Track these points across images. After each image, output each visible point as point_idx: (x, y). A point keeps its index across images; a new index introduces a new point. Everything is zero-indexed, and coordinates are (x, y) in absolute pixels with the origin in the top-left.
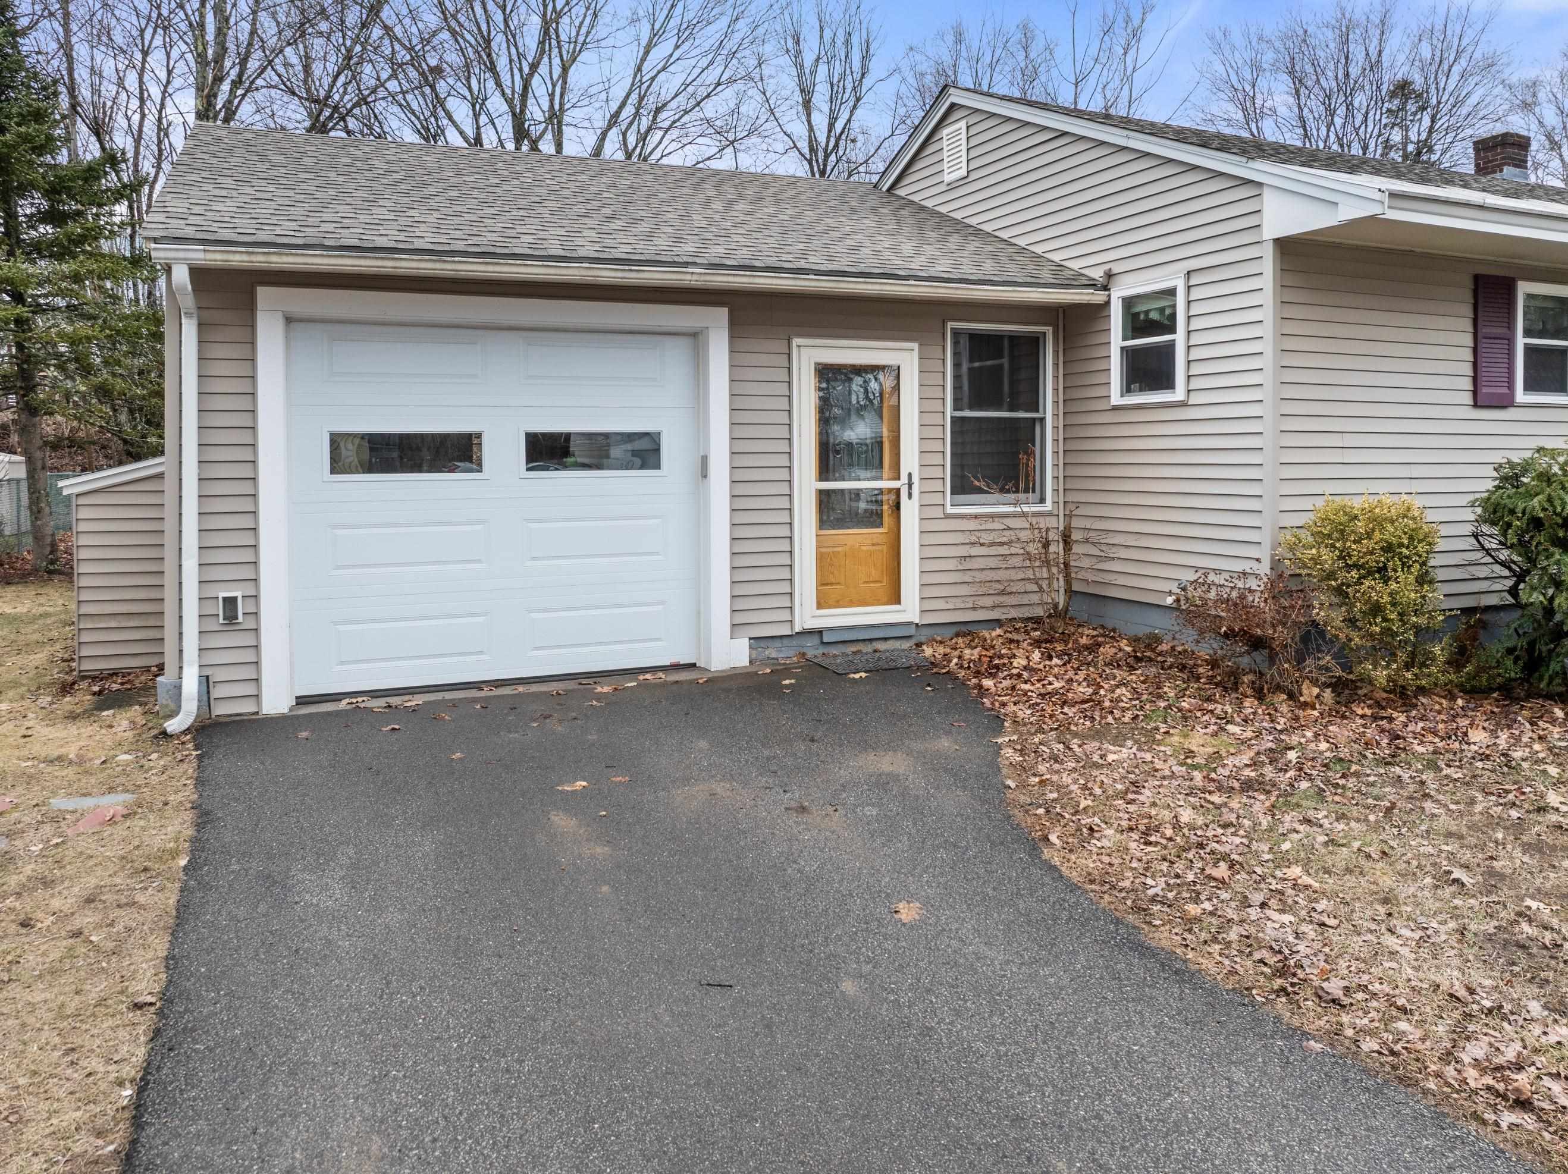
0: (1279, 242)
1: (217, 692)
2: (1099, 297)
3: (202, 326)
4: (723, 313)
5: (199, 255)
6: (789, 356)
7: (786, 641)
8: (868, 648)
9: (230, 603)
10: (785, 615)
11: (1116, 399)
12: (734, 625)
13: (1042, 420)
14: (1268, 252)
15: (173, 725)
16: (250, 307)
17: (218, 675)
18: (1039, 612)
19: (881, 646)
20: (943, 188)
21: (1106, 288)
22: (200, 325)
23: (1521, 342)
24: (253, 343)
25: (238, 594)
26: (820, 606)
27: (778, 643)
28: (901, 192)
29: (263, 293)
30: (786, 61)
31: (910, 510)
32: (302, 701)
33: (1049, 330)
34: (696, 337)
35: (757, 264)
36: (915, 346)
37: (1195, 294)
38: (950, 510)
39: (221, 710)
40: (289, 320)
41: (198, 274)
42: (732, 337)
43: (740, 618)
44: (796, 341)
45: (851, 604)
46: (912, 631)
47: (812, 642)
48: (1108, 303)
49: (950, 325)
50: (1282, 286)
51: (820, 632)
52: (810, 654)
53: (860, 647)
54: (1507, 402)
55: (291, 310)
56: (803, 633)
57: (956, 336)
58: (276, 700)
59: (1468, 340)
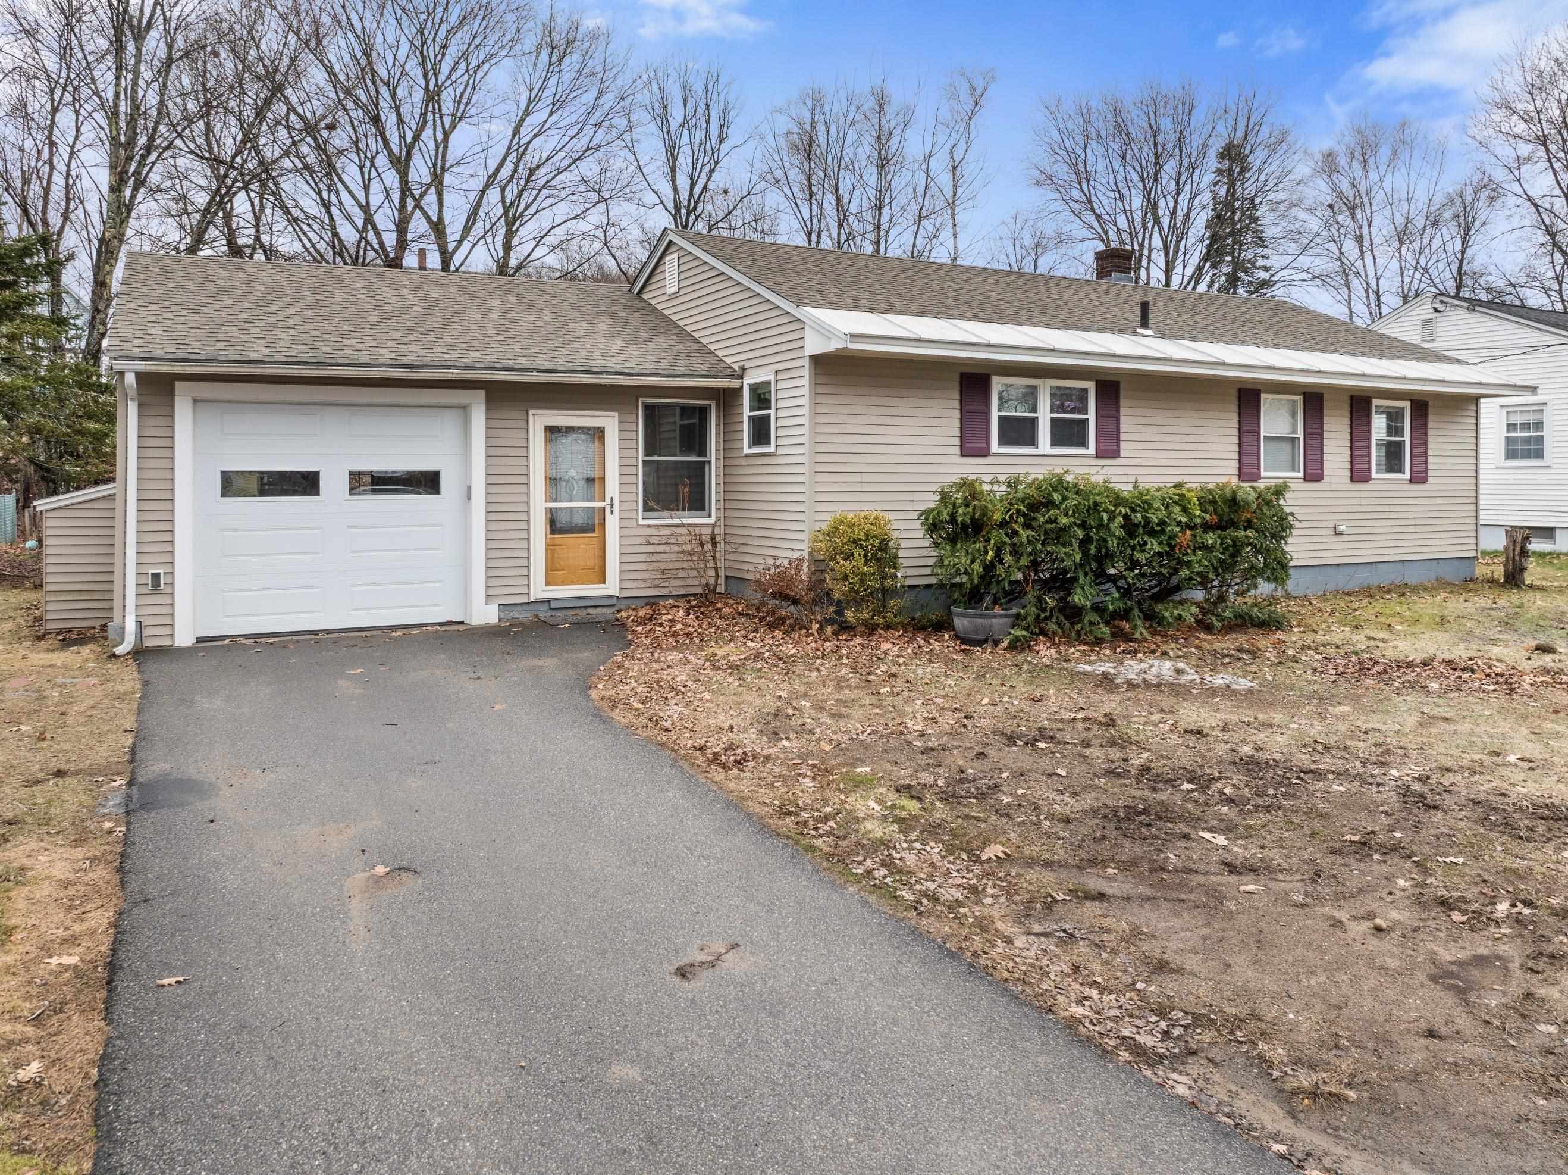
0: (812, 357)
1: (146, 632)
2: (735, 383)
3: (141, 406)
4: (482, 393)
5: (141, 366)
6: (527, 421)
7: (525, 607)
8: (584, 612)
9: (156, 577)
10: (525, 590)
11: (746, 450)
12: (488, 596)
13: (710, 462)
14: (806, 362)
15: (119, 650)
16: (171, 394)
17: (146, 621)
18: (699, 590)
19: (591, 611)
20: (666, 298)
21: (741, 377)
22: (140, 405)
23: (995, 414)
24: (172, 416)
25: (161, 571)
26: (548, 584)
27: (519, 608)
28: (645, 296)
29: (179, 385)
30: (653, 127)
31: (612, 523)
32: (200, 640)
33: (713, 403)
34: (464, 408)
35: (498, 366)
36: (616, 414)
37: (780, 385)
38: (641, 522)
39: (148, 643)
40: (195, 401)
41: (139, 376)
42: (488, 409)
43: (492, 591)
44: (531, 412)
45: (573, 583)
46: (614, 601)
47: (545, 607)
48: (742, 387)
49: (641, 400)
50: (815, 383)
51: (549, 601)
52: (542, 616)
53: (578, 611)
54: (985, 453)
55: (197, 395)
56: (536, 602)
57: (648, 408)
58: (184, 638)
59: (957, 414)
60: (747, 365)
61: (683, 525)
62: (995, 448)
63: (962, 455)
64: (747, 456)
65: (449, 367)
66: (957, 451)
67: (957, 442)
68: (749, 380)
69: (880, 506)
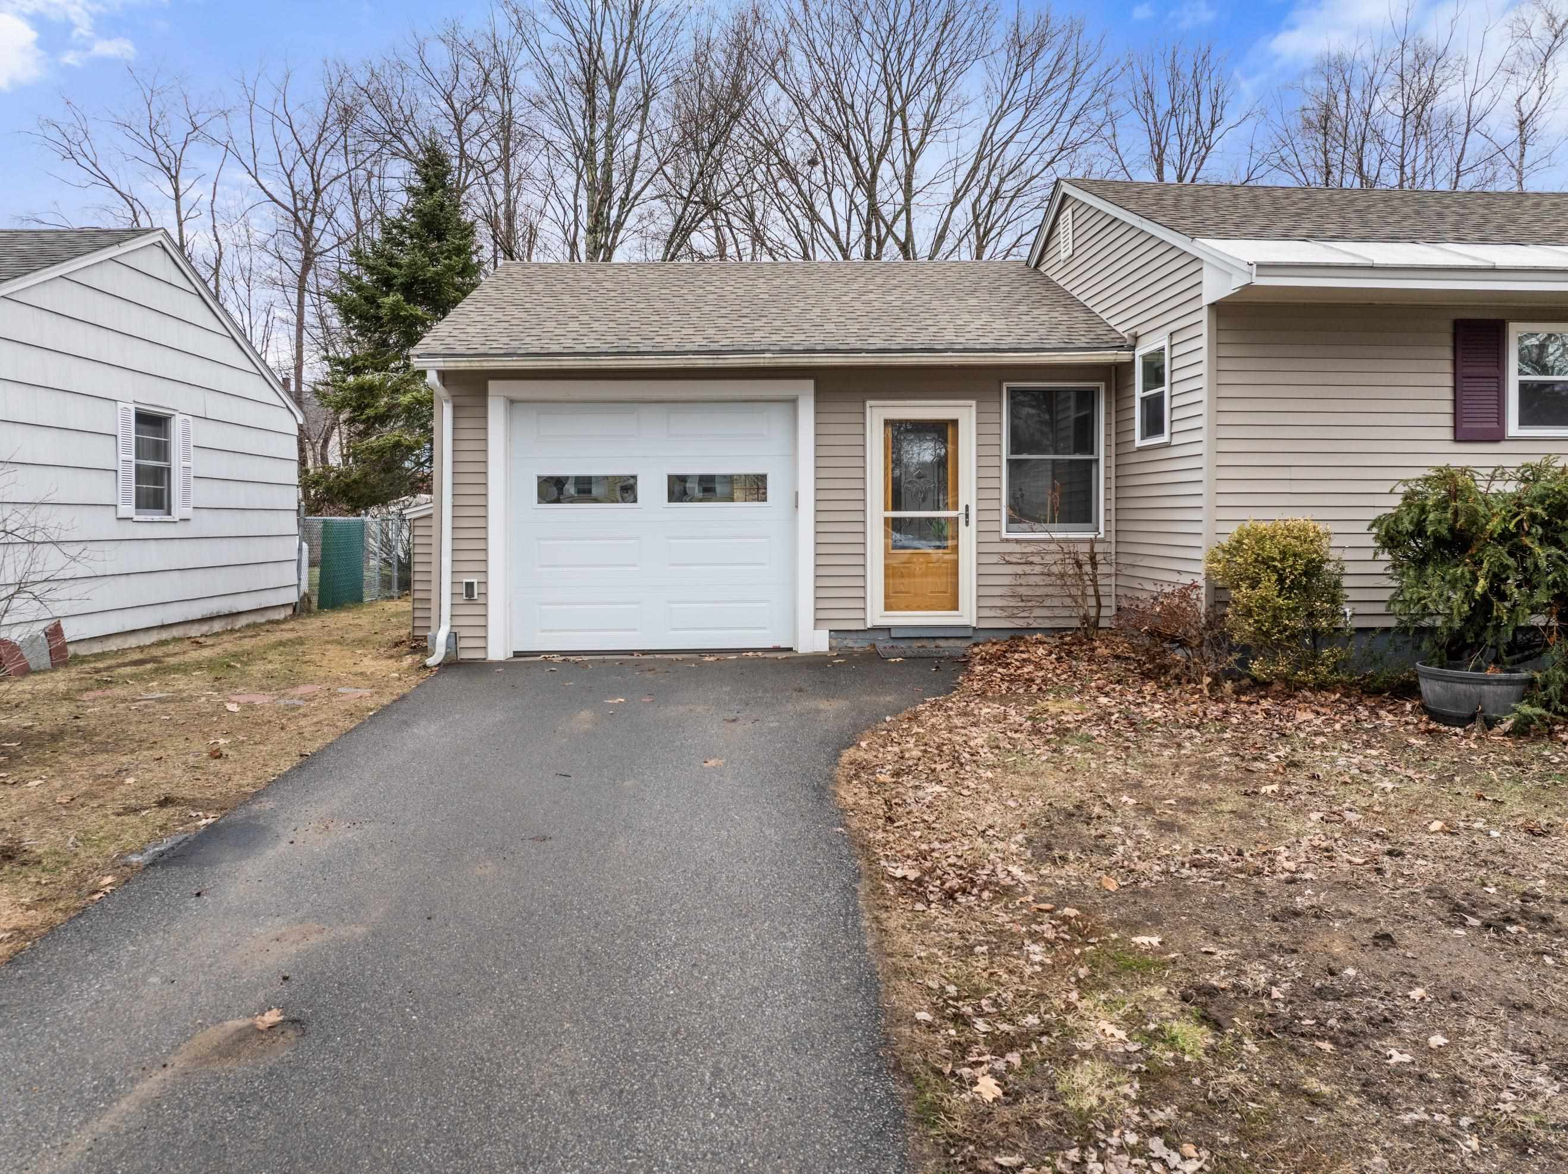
0: (1212, 306)
1: (463, 643)
2: (1124, 356)
3: (457, 408)
4: (810, 384)
5: (441, 364)
6: (864, 414)
7: (861, 635)
8: (931, 645)
9: (470, 586)
10: (859, 614)
11: (1139, 443)
12: (817, 620)
13: (1097, 461)
14: (1204, 315)
15: (431, 661)
16: (483, 394)
17: (463, 632)
18: (1076, 623)
19: (942, 643)
20: (1061, 265)
21: (1133, 348)
22: (454, 407)
23: (1514, 379)
24: (486, 418)
25: (475, 581)
26: (888, 607)
27: (854, 636)
28: (1042, 269)
29: (492, 385)
31: (967, 538)
32: (517, 654)
33: (1102, 385)
34: (793, 401)
36: (973, 403)
37: (1177, 351)
38: (1005, 535)
39: (464, 655)
40: (512, 402)
41: (443, 375)
42: (817, 401)
43: (822, 615)
44: (869, 403)
45: (919, 608)
46: (970, 633)
47: (882, 636)
48: (1133, 361)
49: (1005, 385)
50: (1217, 343)
51: (888, 629)
52: (880, 646)
53: (924, 643)
54: (1497, 436)
55: (515, 395)
56: (875, 629)
57: (1013, 393)
58: (498, 651)
59: (1448, 380)
60: (1140, 331)
61: (1051, 541)
62: (1513, 428)
63: (1456, 440)
64: (1141, 450)
65: (763, 351)
66: (1448, 434)
67: (1448, 420)
68: (1141, 351)
69: (1309, 514)
